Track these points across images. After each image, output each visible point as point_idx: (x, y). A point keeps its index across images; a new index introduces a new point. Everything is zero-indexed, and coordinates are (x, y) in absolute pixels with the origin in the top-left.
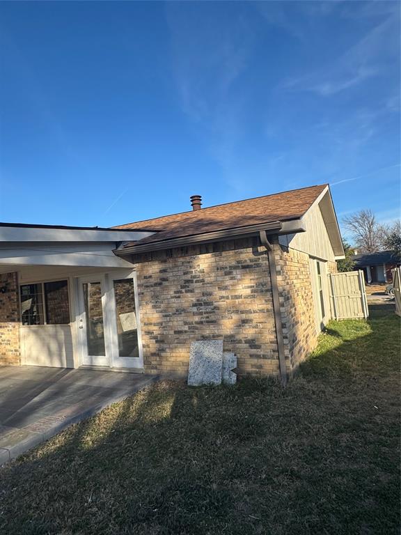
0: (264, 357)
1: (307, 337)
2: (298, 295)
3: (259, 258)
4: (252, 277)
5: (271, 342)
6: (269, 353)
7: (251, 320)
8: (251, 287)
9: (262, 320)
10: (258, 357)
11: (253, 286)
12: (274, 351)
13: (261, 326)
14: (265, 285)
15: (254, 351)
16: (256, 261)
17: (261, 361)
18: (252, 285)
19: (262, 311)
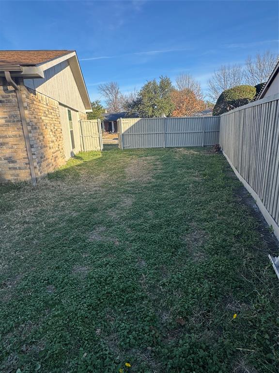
0: (20, 169)
1: (55, 158)
2: (46, 128)
3: (9, 96)
4: (5, 110)
5: (24, 158)
6: (23, 165)
7: (7, 143)
8: (5, 118)
9: (16, 143)
10: (15, 169)
11: (7, 118)
12: (26, 164)
13: (15, 147)
14: (16, 116)
15: (11, 165)
16: (7, 97)
17: (18, 172)
18: (6, 116)
19: (15, 136)
